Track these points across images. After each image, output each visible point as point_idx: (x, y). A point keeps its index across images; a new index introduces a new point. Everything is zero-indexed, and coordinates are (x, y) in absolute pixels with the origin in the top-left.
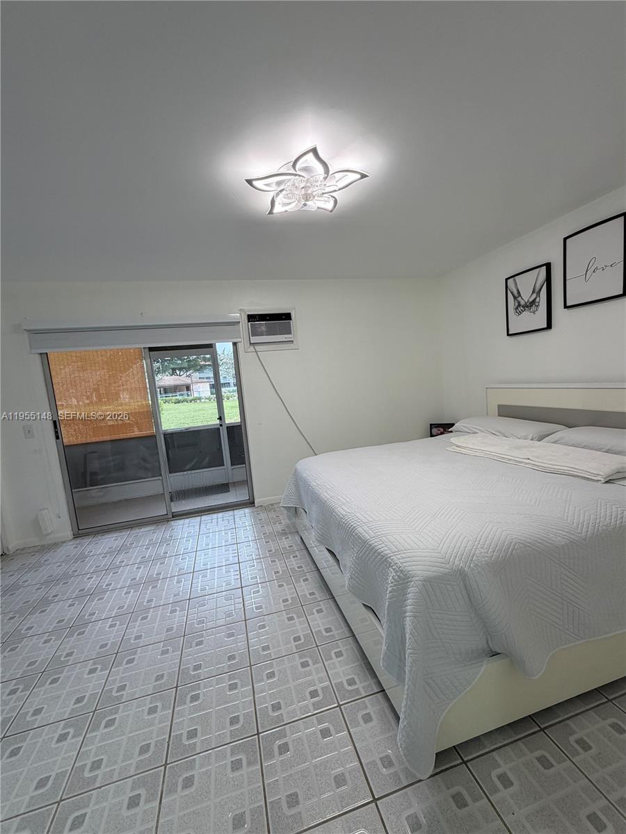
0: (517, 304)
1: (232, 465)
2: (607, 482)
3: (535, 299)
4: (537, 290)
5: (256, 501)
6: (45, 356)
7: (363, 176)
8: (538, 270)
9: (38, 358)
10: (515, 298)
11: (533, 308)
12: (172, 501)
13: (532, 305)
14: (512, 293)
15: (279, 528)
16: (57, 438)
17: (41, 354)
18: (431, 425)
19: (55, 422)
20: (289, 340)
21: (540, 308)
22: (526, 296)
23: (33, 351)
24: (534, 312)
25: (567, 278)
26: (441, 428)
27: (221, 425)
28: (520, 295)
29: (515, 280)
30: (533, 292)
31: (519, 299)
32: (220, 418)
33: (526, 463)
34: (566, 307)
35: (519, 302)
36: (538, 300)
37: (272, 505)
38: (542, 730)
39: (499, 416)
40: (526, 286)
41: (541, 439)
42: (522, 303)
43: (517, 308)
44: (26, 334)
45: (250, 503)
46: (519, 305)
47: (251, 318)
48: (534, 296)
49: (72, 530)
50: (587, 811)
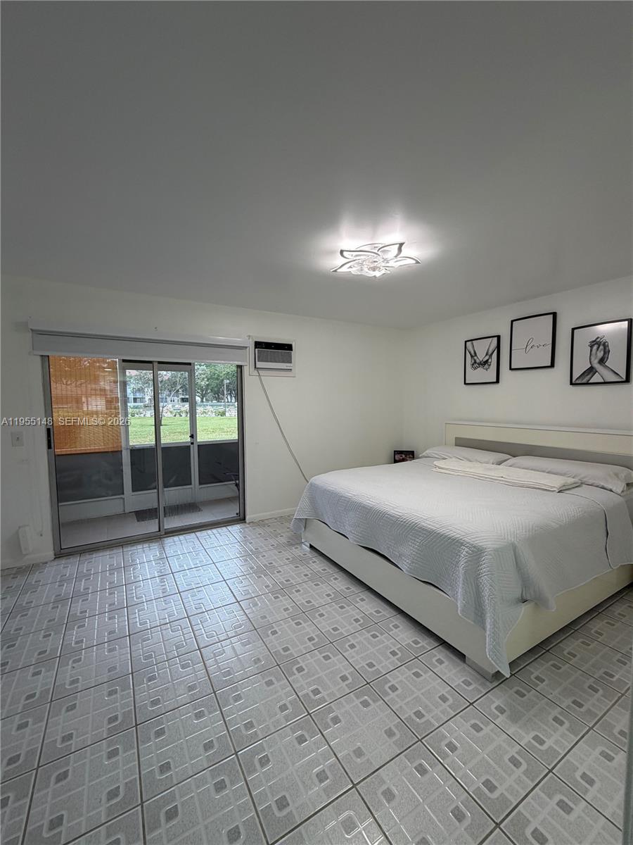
0: (473, 361)
1: (200, 484)
2: (559, 492)
3: (488, 360)
4: (490, 352)
5: (247, 518)
6: (45, 358)
7: (417, 262)
8: (491, 339)
9: (39, 359)
10: (472, 356)
11: (486, 366)
12: (165, 516)
13: (485, 364)
14: (470, 353)
15: (283, 540)
16: (49, 447)
17: (42, 356)
18: (395, 451)
19: (48, 430)
20: (288, 368)
21: (491, 366)
22: (481, 356)
23: (36, 352)
24: (487, 369)
25: (513, 349)
26: (403, 455)
27: (192, 443)
28: (476, 355)
29: (472, 343)
30: (487, 354)
31: (475, 358)
32: (192, 436)
33: (500, 480)
34: (511, 369)
35: (475, 360)
36: (490, 360)
37: (263, 521)
38: (548, 651)
39: (456, 445)
40: (482, 349)
41: (499, 463)
42: (478, 361)
43: (473, 365)
44: (30, 334)
45: (241, 519)
46: (475, 362)
47: (258, 345)
48: (487, 357)
49: (54, 550)
50: (588, 685)
